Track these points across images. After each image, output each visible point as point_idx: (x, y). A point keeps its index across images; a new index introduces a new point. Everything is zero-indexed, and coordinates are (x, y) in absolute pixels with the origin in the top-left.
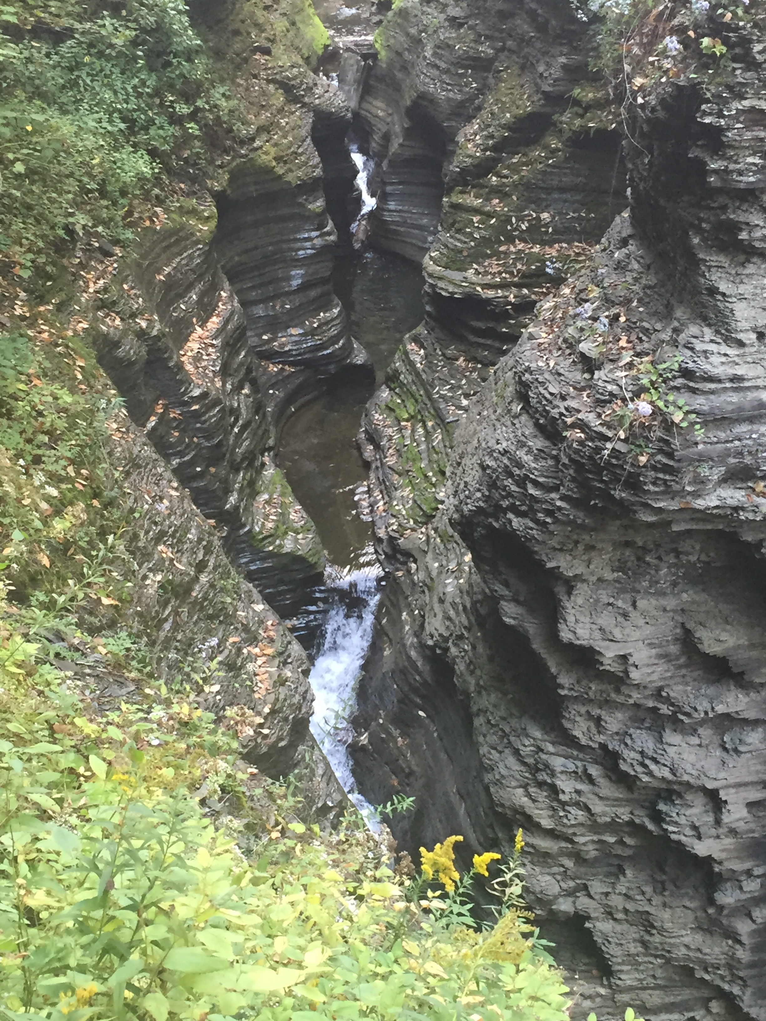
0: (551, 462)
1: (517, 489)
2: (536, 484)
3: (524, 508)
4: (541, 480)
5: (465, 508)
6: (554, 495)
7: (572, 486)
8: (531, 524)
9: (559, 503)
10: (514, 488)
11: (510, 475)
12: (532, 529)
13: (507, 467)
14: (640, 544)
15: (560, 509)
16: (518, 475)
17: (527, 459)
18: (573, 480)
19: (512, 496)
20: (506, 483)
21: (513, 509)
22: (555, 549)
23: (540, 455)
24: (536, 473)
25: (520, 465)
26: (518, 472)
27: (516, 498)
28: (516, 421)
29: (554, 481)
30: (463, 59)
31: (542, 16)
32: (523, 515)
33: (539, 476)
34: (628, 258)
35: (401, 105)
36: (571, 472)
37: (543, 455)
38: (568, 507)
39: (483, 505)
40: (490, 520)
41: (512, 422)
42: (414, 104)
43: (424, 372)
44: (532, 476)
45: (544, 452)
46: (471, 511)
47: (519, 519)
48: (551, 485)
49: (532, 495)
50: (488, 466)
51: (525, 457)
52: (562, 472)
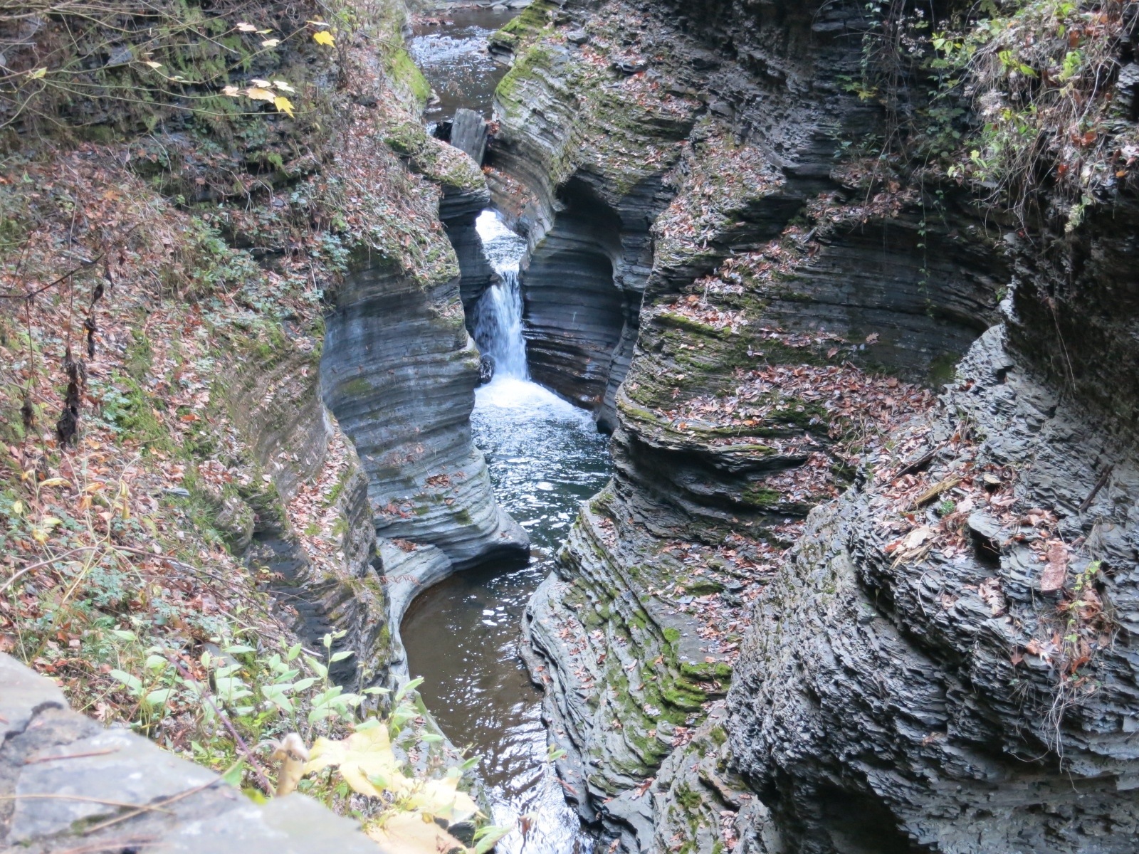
0: (933, 690)
1: (875, 729)
2: (909, 720)
3: (885, 756)
4: (919, 715)
5: (781, 759)
6: (938, 738)
7: (970, 723)
8: (900, 781)
9: (947, 749)
10: (870, 726)
11: (863, 706)
12: (899, 786)
13: (857, 695)
14: (1054, 810)
15: (950, 757)
16: (879, 708)
17: (894, 684)
18: (973, 715)
19: (868, 739)
20: (856, 718)
21: (869, 757)
22: (932, 816)
23: (914, 679)
24: (910, 705)
25: (880, 692)
26: (877, 703)
27: (874, 741)
28: (867, 629)
29: (939, 717)
30: (645, 122)
31: (773, 69)
32: (887, 766)
33: (915, 709)
34: (1013, 398)
35: (545, 181)
36: (969, 704)
37: (920, 679)
38: (962, 755)
39: (813, 751)
40: (824, 773)
41: (858, 629)
42: (573, 180)
43: (621, 555)
44: (903, 709)
45: (920, 674)
46: (790, 759)
47: (879, 772)
48: (933, 722)
49: (903, 737)
50: (824, 694)
51: (890, 682)
52: (952, 703)
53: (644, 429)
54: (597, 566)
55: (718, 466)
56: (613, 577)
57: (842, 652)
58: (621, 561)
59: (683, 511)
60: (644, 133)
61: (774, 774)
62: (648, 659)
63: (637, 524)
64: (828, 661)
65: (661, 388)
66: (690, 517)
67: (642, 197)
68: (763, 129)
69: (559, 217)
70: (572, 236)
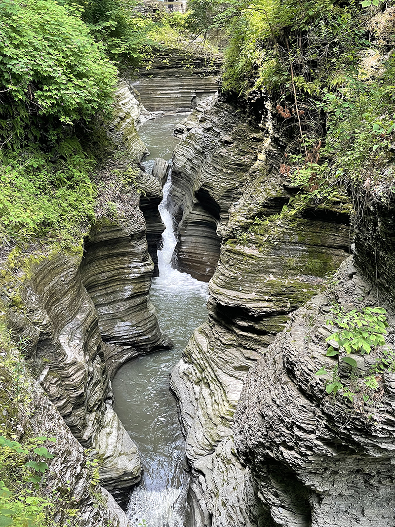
0: (310, 415)
1: (286, 431)
2: (299, 428)
3: (290, 444)
4: (303, 426)
5: (250, 443)
6: (312, 436)
7: (325, 430)
8: (297, 455)
9: (315, 442)
11: (282, 421)
12: (297, 458)
13: (280, 416)
14: (367, 472)
15: (316, 445)
16: (288, 422)
17: (294, 411)
18: (326, 427)
19: (284, 436)
21: (284, 444)
22: (311, 473)
23: (302, 409)
24: (300, 421)
25: (289, 415)
26: (287, 420)
27: (286, 437)
28: (285, 386)
29: (313, 427)
30: (231, 164)
31: (282, 141)
32: (291, 448)
33: (302, 423)
34: (354, 287)
35: (191, 190)
36: (324, 422)
37: (305, 410)
38: (322, 445)
39: (262, 440)
40: (267, 451)
41: (282, 387)
42: (201, 189)
43: (208, 352)
44: (297, 423)
45: (305, 407)
46: (253, 444)
47: (288, 451)
48: (310, 429)
49: (297, 436)
50: (267, 415)
51: (292, 410)
52: (318, 421)
53: (220, 297)
54: (199, 357)
55: (250, 314)
56: (205, 362)
57: (275, 397)
58: (208, 354)
59: (235, 332)
60: (231, 169)
61: (248, 451)
62: (216, 398)
63: (216, 338)
64: (269, 401)
65: (228, 279)
66: (238, 336)
67: (229, 197)
68: (277, 168)
69: (195, 205)
70: (201, 213)
